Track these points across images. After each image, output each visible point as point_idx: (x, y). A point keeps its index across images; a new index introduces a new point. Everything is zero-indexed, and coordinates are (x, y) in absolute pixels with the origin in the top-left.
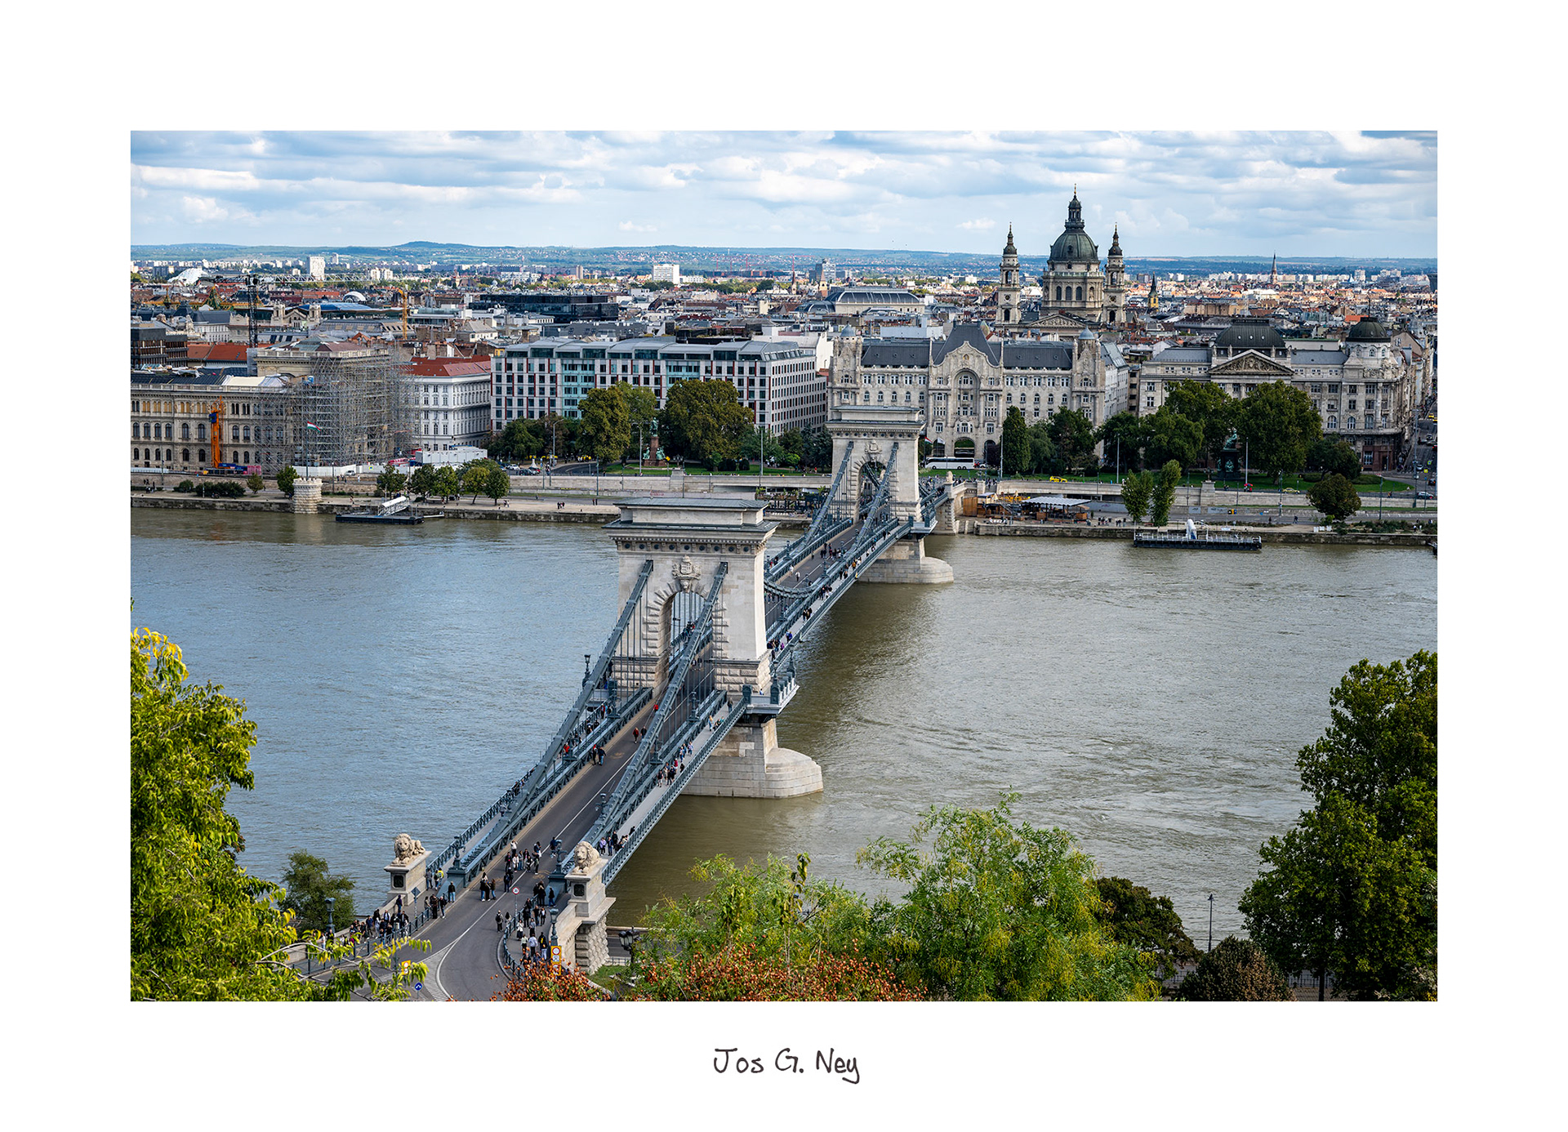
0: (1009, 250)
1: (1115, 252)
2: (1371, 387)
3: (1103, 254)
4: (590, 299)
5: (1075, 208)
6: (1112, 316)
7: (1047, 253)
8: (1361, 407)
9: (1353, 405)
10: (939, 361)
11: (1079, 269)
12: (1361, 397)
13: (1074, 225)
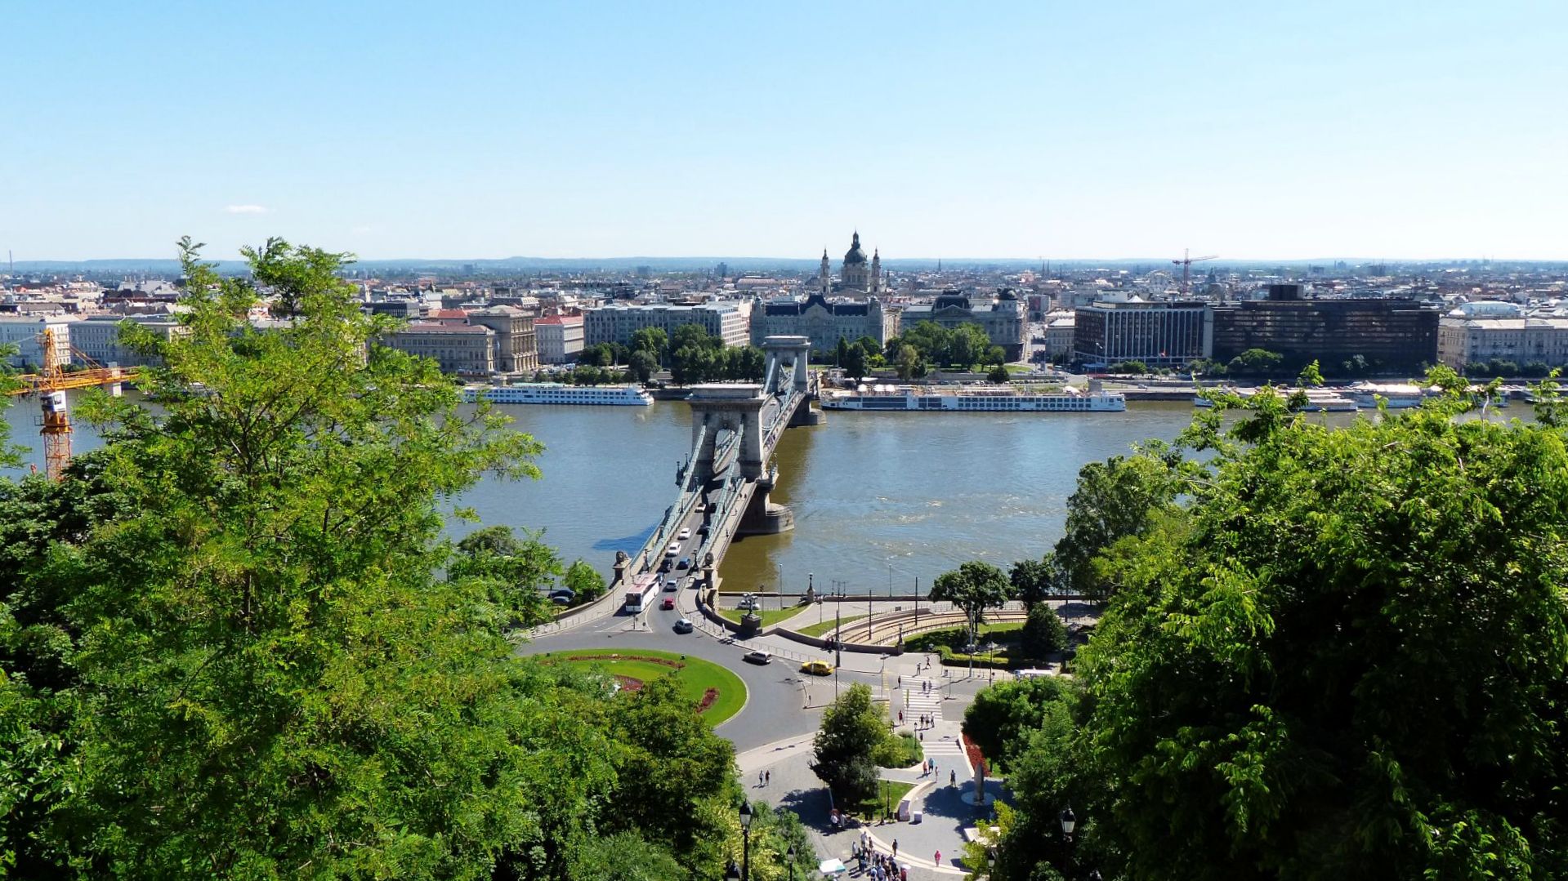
0: (825, 258)
1: (876, 258)
2: (1010, 322)
3: (870, 258)
4: (621, 284)
5: (856, 236)
6: (875, 289)
7: (843, 258)
8: (1005, 332)
9: (1001, 332)
10: (803, 312)
11: (858, 265)
12: (1005, 326)
13: (856, 245)
